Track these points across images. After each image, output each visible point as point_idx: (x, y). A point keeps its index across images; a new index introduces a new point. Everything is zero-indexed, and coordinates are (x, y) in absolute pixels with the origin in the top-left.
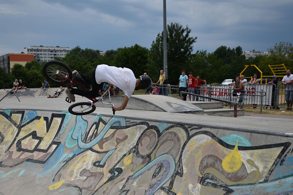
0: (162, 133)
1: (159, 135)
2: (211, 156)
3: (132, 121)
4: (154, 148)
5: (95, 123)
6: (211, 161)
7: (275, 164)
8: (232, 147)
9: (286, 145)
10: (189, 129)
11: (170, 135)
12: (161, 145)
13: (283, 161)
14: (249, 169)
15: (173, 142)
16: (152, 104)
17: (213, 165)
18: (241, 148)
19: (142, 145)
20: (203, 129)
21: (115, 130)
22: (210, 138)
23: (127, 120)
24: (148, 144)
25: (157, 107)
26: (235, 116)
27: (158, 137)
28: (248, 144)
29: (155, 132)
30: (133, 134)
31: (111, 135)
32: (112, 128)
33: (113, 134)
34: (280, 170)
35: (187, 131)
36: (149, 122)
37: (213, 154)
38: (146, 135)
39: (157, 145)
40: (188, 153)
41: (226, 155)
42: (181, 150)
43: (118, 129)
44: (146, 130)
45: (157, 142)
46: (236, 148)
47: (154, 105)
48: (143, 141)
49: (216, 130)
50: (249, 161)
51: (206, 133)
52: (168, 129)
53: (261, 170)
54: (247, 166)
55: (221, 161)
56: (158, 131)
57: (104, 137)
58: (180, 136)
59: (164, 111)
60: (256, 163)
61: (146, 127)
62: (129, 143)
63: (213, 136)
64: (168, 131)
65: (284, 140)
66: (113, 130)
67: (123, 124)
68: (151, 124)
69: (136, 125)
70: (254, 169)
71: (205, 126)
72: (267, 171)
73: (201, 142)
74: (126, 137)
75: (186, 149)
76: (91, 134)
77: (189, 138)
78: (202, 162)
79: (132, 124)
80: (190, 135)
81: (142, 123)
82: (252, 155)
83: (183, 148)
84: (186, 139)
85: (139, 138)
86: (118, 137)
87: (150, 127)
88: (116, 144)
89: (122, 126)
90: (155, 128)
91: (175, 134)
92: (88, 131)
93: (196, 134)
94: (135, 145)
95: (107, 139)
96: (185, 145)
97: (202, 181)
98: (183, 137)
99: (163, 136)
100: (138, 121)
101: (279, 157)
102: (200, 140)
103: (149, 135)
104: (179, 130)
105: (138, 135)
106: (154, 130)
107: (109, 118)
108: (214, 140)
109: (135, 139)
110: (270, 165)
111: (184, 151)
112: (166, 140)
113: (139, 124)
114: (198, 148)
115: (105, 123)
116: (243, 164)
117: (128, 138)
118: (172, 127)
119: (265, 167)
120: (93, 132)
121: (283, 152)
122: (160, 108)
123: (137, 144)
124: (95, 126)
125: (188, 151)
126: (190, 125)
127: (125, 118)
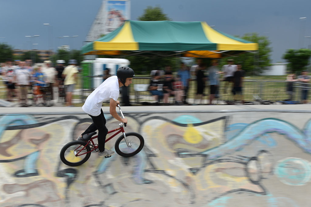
3: (46, 117)
6: (173, 139)
7: (224, 131)
8: (186, 125)
9: (225, 118)
10: (137, 116)
13: (229, 128)
17: (178, 142)
20: (152, 115)
21: (19, 130)
22: (164, 122)
31: (15, 137)
32: (9, 128)
33: (18, 137)
37: (172, 133)
41: (184, 132)
43: (25, 128)
44: (78, 123)
46: (190, 125)
50: (205, 133)
51: (156, 117)
53: (216, 137)
54: (205, 136)
60: (211, 133)
68: (81, 117)
69: (57, 120)
70: (212, 137)
73: (156, 126)
74: (48, 136)
77: (141, 124)
80: (141, 121)
81: (67, 118)
82: (205, 128)
86: (32, 138)
88: (33, 146)
93: (147, 119)
95: (9, 144)
97: (178, 154)
98: (133, 124)
100: (58, 117)
101: (224, 126)
102: (154, 124)
113: (62, 119)
114: (156, 131)
117: (52, 137)
119: (219, 135)
121: (226, 122)
127: (32, 115)
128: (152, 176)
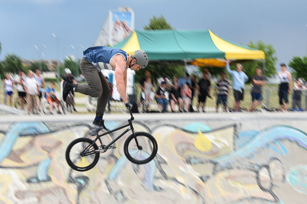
2: (182, 142)
6: (184, 146)
7: (234, 138)
8: (196, 133)
9: (235, 125)
13: (238, 136)
14: (219, 146)
17: (189, 149)
18: (203, 132)
21: (30, 138)
22: (173, 129)
28: (207, 128)
31: (27, 145)
32: (21, 135)
33: (31, 144)
41: (195, 140)
43: (37, 136)
46: (200, 132)
50: (216, 140)
51: (167, 125)
54: (216, 144)
55: (194, 145)
57: (14, 149)
60: (221, 141)
63: (175, 127)
66: (26, 140)
71: (163, 120)
72: (231, 144)
73: (165, 133)
74: (59, 143)
77: (151, 131)
78: (177, 149)
80: (150, 128)
82: (215, 136)
86: (43, 145)
88: (45, 153)
89: (42, 131)
95: (22, 151)
97: (188, 161)
101: (234, 134)
107: (8, 125)
108: (177, 130)
110: (231, 139)
113: (73, 126)
114: (166, 138)
116: (213, 144)
117: (63, 143)
119: (229, 142)
127: (44, 123)
128: (162, 183)
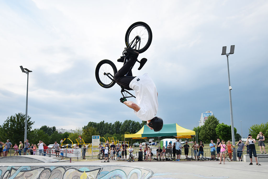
0: (52, 171)
1: (51, 171)
2: (76, 176)
3: (34, 167)
4: (49, 177)
5: (8, 170)
6: (76, 178)
7: (97, 175)
8: (83, 172)
9: (100, 169)
10: (65, 168)
11: (56, 171)
12: (52, 175)
13: (100, 173)
15: (58, 174)
16: (36, 159)
18: (86, 172)
19: (42, 177)
20: (71, 167)
21: (23, 172)
22: (75, 170)
23: (31, 167)
24: (45, 176)
25: (39, 161)
26: (71, 162)
27: (51, 173)
28: (89, 170)
29: (49, 171)
30: (36, 173)
31: (21, 175)
32: (21, 171)
33: (23, 174)
34: (99, 176)
35: (64, 168)
36: (45, 167)
37: (76, 175)
38: (44, 172)
39: (50, 176)
40: (66, 177)
41: (81, 175)
42: (62, 176)
43: (26, 172)
44: (44, 170)
45: (51, 175)
46: (85, 172)
47: (38, 160)
48: (43, 175)
49: (77, 167)
50: (89, 175)
51: (73, 168)
52: (55, 169)
53: (93, 177)
54: (89, 177)
55: (80, 177)
56: (50, 170)
57: (16, 176)
58: (62, 171)
59: (43, 162)
60: (92, 176)
61: (44, 169)
62: (34, 177)
63: (76, 169)
64: (55, 170)
65: (99, 168)
66: (22, 173)
67: (29, 169)
68: (46, 168)
69: (38, 169)
70: (91, 177)
71: (72, 166)
72: (95, 177)
73: (71, 172)
74: (32, 175)
75: (65, 175)
76: (5, 176)
77: (66, 171)
78: (72, 178)
79: (35, 169)
80: (66, 170)
81: (41, 168)
82: (90, 173)
83: (63, 175)
84: (64, 171)
85: (40, 174)
86: (26, 175)
87: (45, 169)
88: (25, 178)
89: (28, 170)
90: (48, 169)
91: (59, 170)
92: (3, 175)
93: (69, 169)
94: (38, 177)
96: (64, 174)
98: (63, 171)
99: (53, 172)
100: (38, 167)
101: (98, 173)
102: (71, 171)
103: (46, 172)
104: (61, 169)
105: (39, 173)
106: (48, 170)
107: (18, 167)
108: (76, 170)
109: (38, 175)
110: (96, 176)
111: (64, 176)
112: (55, 173)
113: (39, 168)
114: (70, 174)
115: (16, 170)
116: (88, 177)
117: (33, 175)
118: (57, 168)
119: (95, 176)
120: (7, 175)
121: (99, 171)
122: (41, 161)
123: (39, 177)
124: (8, 172)
125: (66, 176)
126: (66, 166)
127: (30, 166)
